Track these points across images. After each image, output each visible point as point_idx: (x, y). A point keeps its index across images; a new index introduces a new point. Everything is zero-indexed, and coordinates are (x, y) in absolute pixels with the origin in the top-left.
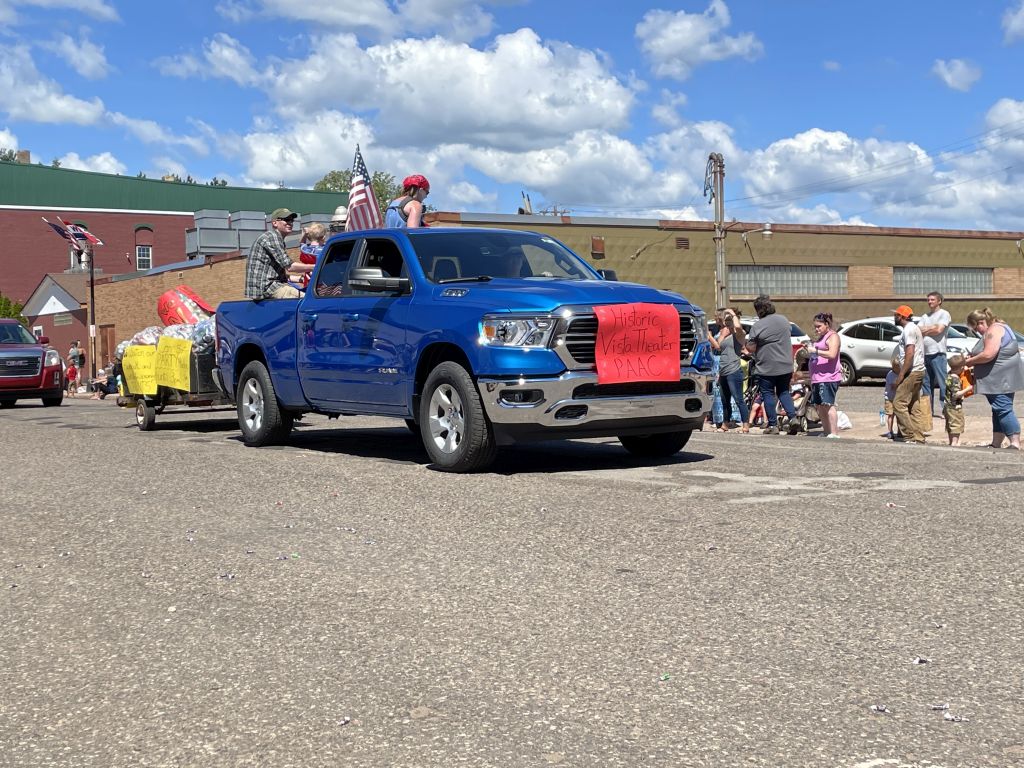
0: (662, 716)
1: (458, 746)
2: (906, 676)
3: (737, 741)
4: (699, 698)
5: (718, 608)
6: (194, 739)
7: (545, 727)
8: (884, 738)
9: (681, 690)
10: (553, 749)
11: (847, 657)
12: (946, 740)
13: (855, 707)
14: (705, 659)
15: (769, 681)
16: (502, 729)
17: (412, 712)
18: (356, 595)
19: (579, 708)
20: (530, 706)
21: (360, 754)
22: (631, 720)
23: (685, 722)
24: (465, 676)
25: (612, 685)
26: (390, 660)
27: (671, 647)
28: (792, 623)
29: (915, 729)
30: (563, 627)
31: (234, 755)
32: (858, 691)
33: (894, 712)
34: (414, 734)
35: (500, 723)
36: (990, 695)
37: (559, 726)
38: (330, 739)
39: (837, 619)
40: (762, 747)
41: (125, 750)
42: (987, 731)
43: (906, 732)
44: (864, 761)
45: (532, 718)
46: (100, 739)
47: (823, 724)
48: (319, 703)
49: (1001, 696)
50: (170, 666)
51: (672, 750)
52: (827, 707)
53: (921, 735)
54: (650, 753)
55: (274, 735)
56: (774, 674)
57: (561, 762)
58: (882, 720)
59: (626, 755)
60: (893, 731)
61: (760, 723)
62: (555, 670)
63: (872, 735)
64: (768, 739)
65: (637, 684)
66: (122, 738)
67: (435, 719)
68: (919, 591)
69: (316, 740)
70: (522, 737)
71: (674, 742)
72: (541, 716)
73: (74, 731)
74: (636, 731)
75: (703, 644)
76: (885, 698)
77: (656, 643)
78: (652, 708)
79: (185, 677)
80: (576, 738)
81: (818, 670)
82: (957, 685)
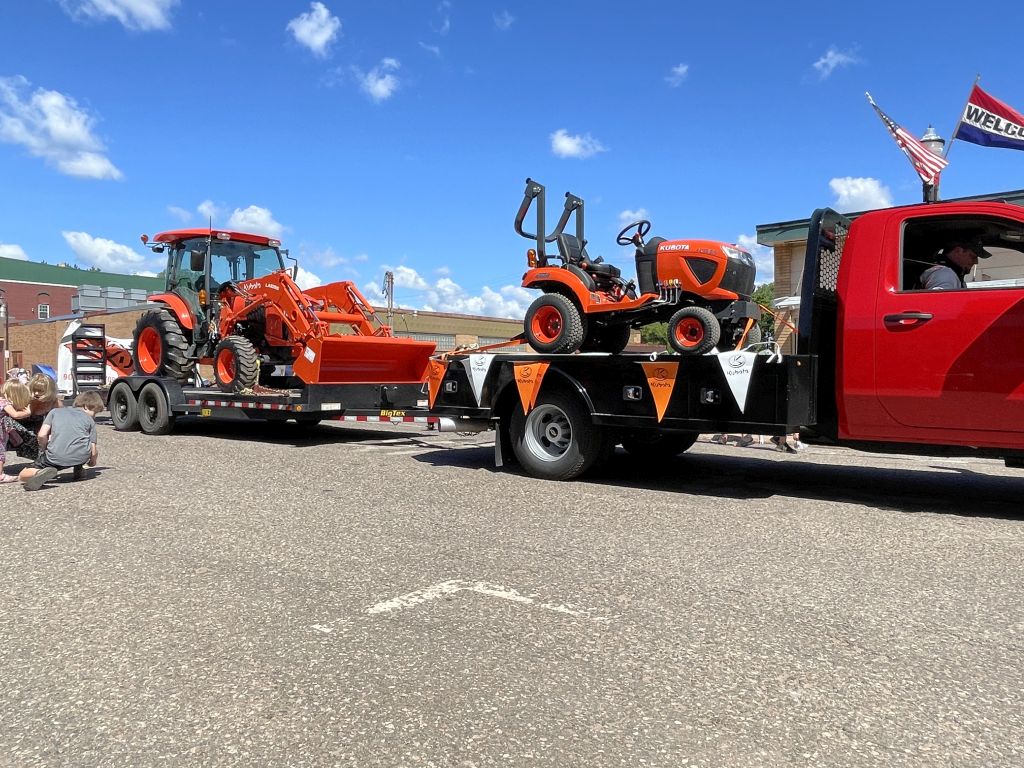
0: (341, 565)
1: (223, 587)
2: (468, 539)
3: (381, 576)
4: (362, 555)
5: (377, 509)
6: (57, 592)
7: (275, 575)
8: (455, 570)
9: (352, 551)
10: (278, 586)
11: (441, 531)
12: (486, 569)
13: (442, 556)
14: (367, 535)
15: (400, 545)
16: (250, 577)
17: (197, 571)
18: (168, 507)
19: (296, 563)
20: (267, 564)
21: (163, 595)
22: (324, 568)
23: (353, 568)
24: (230, 549)
26: (186, 542)
27: (349, 530)
28: (415, 515)
29: (471, 565)
30: (290, 521)
31: (82, 599)
32: (444, 547)
34: (197, 582)
35: (249, 574)
36: (508, 546)
37: (283, 574)
38: (145, 588)
39: (437, 512)
40: (393, 578)
42: (505, 563)
43: (466, 567)
44: (444, 582)
45: (268, 570)
47: (425, 565)
48: (139, 568)
49: (514, 546)
50: (44, 550)
51: (345, 582)
52: (429, 556)
53: (474, 568)
54: (333, 585)
55: (109, 587)
56: (403, 541)
57: (283, 592)
59: (320, 587)
60: (460, 566)
61: (393, 566)
62: (284, 544)
63: (449, 569)
65: (329, 550)
67: (210, 573)
68: (479, 497)
69: (136, 588)
70: (262, 580)
71: (346, 579)
72: (273, 569)
75: (367, 528)
77: (341, 528)
78: (336, 562)
79: (54, 556)
80: (292, 579)
81: (426, 537)
82: (493, 542)
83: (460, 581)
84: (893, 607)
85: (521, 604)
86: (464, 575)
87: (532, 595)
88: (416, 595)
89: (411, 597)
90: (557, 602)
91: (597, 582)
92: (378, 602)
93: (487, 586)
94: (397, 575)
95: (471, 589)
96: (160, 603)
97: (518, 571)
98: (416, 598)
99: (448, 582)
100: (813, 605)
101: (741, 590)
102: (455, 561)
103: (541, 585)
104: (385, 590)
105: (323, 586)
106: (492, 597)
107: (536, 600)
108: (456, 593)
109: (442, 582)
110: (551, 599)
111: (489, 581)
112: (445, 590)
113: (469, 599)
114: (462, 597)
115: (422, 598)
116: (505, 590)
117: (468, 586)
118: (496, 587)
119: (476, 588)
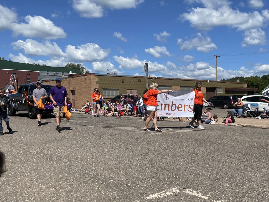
0: (135, 179)
1: (95, 186)
2: (182, 171)
3: (150, 184)
4: (142, 175)
5: (146, 157)
6: (41, 185)
7: (112, 182)
8: (177, 183)
9: (139, 174)
10: (114, 186)
11: (171, 167)
12: (189, 183)
13: (172, 177)
14: (144, 167)
15: (156, 172)
16: (104, 182)
17: (86, 179)
18: (74, 154)
19: (119, 178)
20: (109, 177)
21: (76, 188)
22: (129, 180)
23: (140, 180)
24: (96, 171)
25: (126, 173)
26: (81, 168)
27: (137, 165)
28: (160, 160)
29: (183, 181)
30: (116, 161)
31: (50, 188)
32: (172, 174)
33: (179, 178)
34: (86, 183)
35: (104, 181)
36: (197, 174)
37: (115, 181)
38: (69, 185)
39: (169, 159)
41: (27, 187)
42: (197, 181)
43: (181, 182)
44: (174, 188)
45: (110, 180)
46: (22, 185)
47: (166, 180)
48: (67, 177)
49: (199, 174)
50: (36, 169)
51: (137, 186)
52: (167, 177)
53: (184, 183)
54: (133, 187)
55: (58, 184)
56: (157, 170)
57: (116, 189)
58: (177, 179)
59: (128, 187)
60: (179, 182)
61: (154, 180)
62: (114, 170)
65: (130, 173)
66: (26, 185)
67: (90, 180)
68: (184, 153)
69: (67, 185)
70: (108, 184)
71: (137, 185)
72: (112, 180)
73: (16, 183)
74: (130, 182)
75: (143, 164)
76: (178, 175)
77: (134, 164)
78: (133, 178)
79: (39, 172)
80: (118, 184)
81: (165, 169)
82: (191, 172)
83: (179, 188)
85: (204, 199)
86: (181, 186)
87: (208, 196)
88: (164, 193)
89: (161, 193)
91: (234, 192)
92: (149, 195)
93: (190, 190)
94: (156, 184)
95: (184, 191)
96: (75, 191)
97: (202, 185)
98: (164, 194)
99: (175, 188)
103: (211, 192)
104: (152, 190)
105: (130, 187)
106: (192, 195)
107: (210, 198)
108: (178, 193)
109: (173, 188)
110: (216, 198)
111: (190, 189)
112: (174, 192)
113: (183, 196)
114: (181, 194)
115: (166, 194)
116: (197, 193)
117: (183, 190)
118: (193, 191)
119: (185, 191)
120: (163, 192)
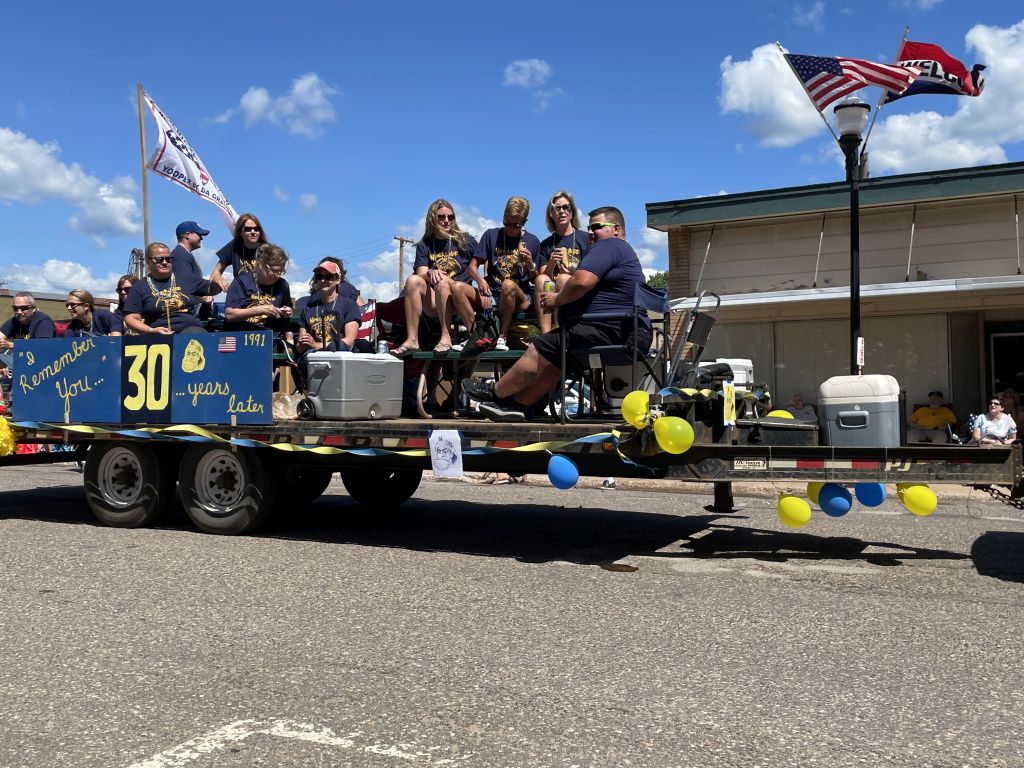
0: (72, 710)
2: (264, 655)
3: (133, 722)
8: (244, 704)
11: (222, 645)
12: (287, 700)
13: (225, 684)
22: (46, 716)
23: (91, 712)
29: (267, 694)
32: (228, 671)
40: (152, 723)
42: (315, 689)
43: (260, 698)
44: (228, 724)
47: (200, 699)
49: (326, 662)
51: (80, 736)
52: (204, 686)
53: (270, 699)
54: (61, 741)
59: (40, 746)
60: (251, 698)
61: (152, 705)
64: (158, 717)
71: (81, 730)
74: (50, 725)
77: (71, 650)
82: (298, 658)
83: (251, 721)
84: (806, 719)
85: (337, 749)
86: (256, 712)
87: (353, 735)
88: (188, 747)
90: (387, 741)
91: (441, 709)
93: (290, 725)
95: (266, 732)
97: (334, 700)
98: (188, 752)
99: (235, 724)
100: (711, 723)
101: (625, 708)
102: (243, 691)
103: (364, 718)
104: (141, 743)
105: (46, 745)
106: (297, 741)
107: (358, 741)
108: (245, 740)
109: (225, 724)
110: (379, 738)
111: (292, 718)
112: (230, 737)
113: (263, 747)
114: (255, 744)
115: (196, 751)
116: (315, 730)
117: (262, 727)
118: (301, 726)
119: (273, 729)
120: (187, 744)
